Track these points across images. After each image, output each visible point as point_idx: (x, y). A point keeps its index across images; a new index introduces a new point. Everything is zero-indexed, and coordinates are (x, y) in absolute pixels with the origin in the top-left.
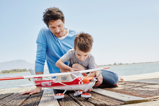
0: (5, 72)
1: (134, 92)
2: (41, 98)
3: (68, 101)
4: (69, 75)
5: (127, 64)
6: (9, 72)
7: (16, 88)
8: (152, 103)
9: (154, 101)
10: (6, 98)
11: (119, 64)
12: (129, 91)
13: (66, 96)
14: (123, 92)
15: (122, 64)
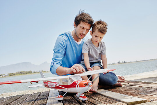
0: (12, 75)
1: (136, 92)
2: (47, 101)
3: (73, 103)
4: (68, 78)
5: (131, 62)
6: (15, 75)
7: (23, 91)
8: (150, 104)
9: (152, 101)
10: (14, 102)
11: (123, 62)
12: (131, 92)
13: (71, 98)
14: (126, 93)
15: (126, 62)
